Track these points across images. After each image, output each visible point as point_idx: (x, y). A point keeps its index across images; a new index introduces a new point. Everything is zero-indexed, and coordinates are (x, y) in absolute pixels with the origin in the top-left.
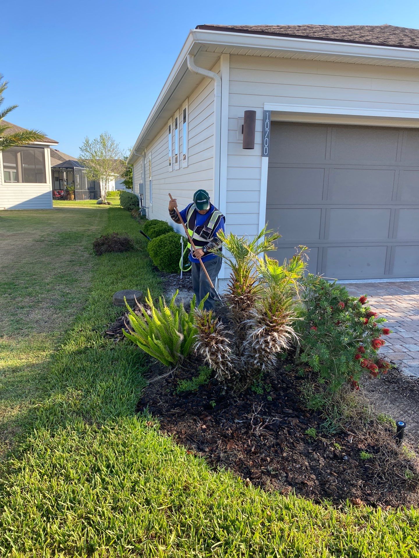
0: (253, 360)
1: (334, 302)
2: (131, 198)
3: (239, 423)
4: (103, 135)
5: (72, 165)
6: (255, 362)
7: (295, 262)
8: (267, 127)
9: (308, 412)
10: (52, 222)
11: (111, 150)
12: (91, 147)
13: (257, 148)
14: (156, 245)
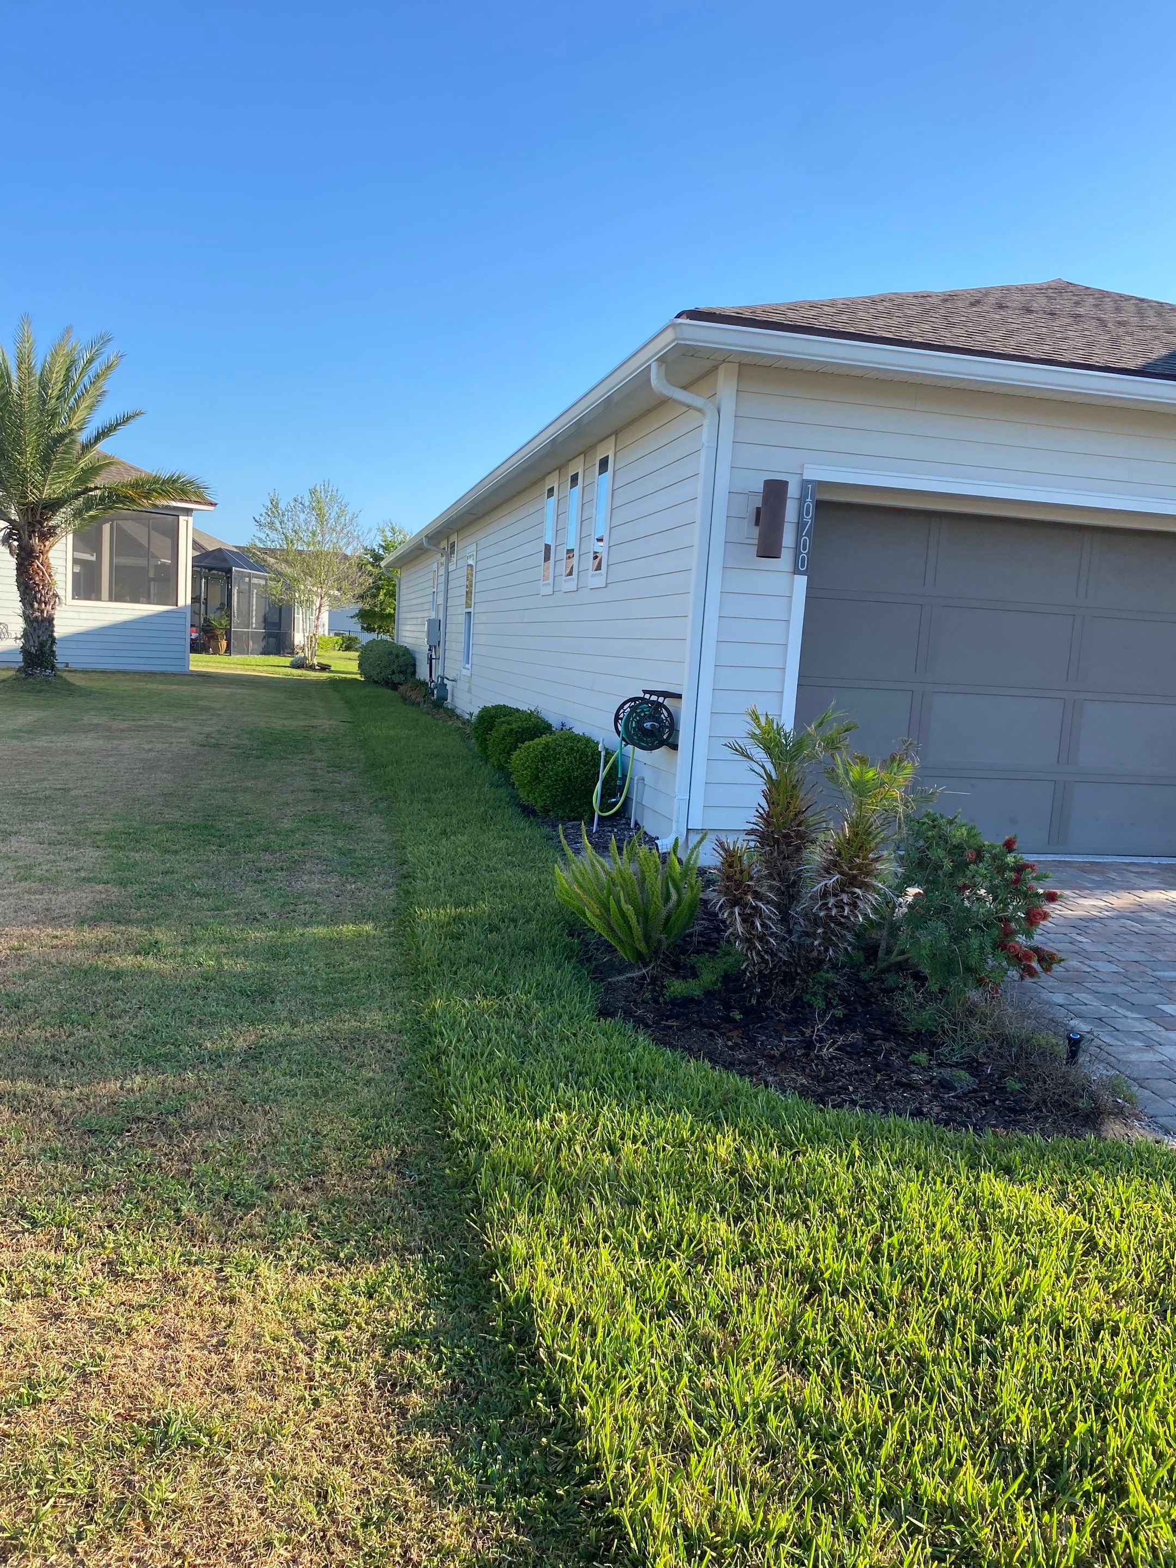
0: (812, 940)
1: (956, 850)
2: (397, 656)
3: (790, 1042)
4: (318, 488)
5: (225, 560)
6: (816, 943)
7: (895, 764)
8: (808, 514)
9: (911, 1034)
10: (207, 704)
11: (338, 528)
12: (285, 519)
13: (787, 556)
14: (536, 756)
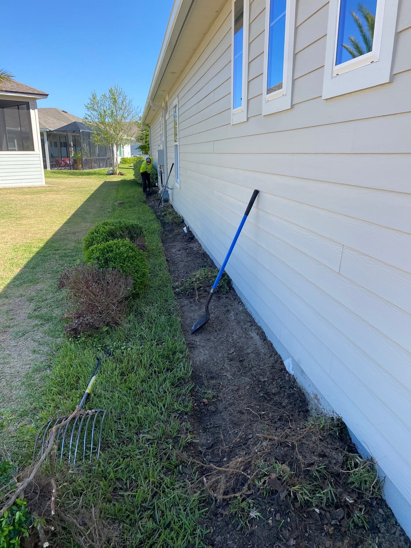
5: (78, 127)
11: (123, 108)
12: (99, 104)
